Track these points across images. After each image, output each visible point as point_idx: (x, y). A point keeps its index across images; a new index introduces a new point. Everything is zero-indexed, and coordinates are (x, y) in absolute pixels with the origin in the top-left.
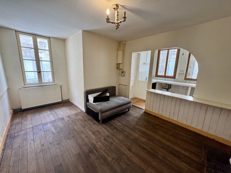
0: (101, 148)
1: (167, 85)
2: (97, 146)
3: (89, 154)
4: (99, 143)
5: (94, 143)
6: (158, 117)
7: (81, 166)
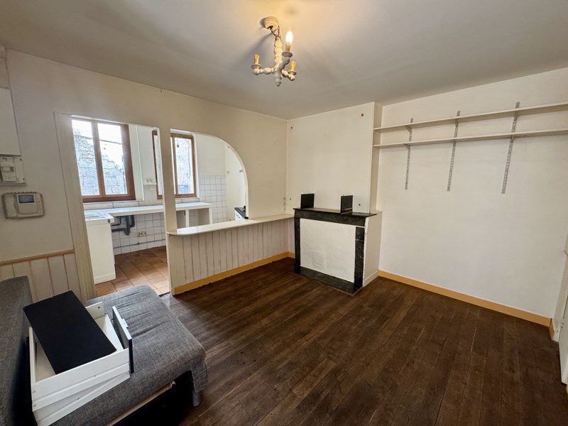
0: (310, 386)
1: (123, 220)
2: (305, 395)
3: (334, 408)
4: (295, 391)
5: (298, 407)
6: (210, 284)
7: (369, 419)
